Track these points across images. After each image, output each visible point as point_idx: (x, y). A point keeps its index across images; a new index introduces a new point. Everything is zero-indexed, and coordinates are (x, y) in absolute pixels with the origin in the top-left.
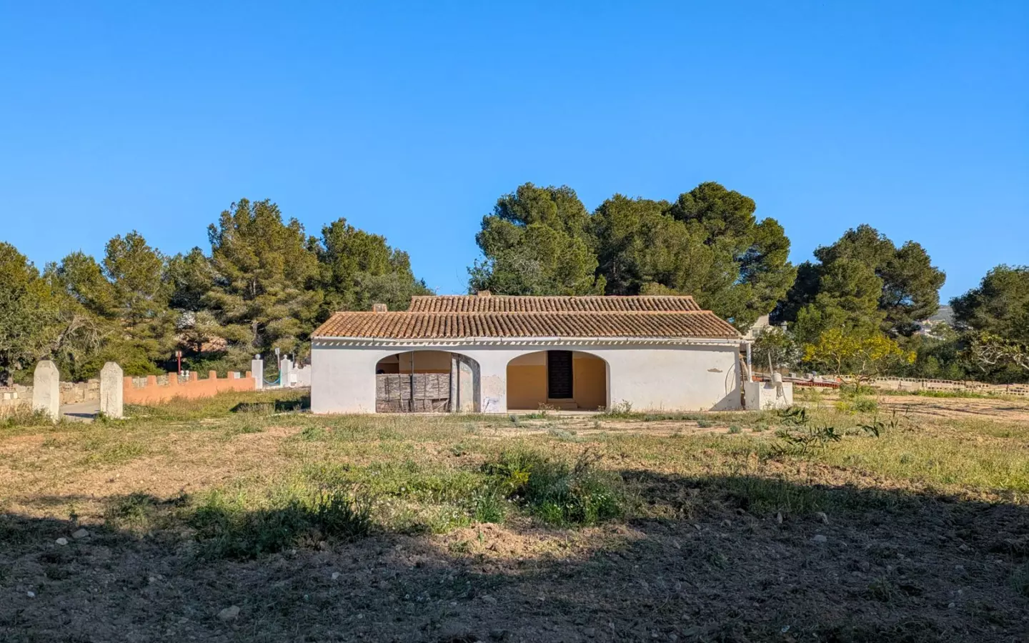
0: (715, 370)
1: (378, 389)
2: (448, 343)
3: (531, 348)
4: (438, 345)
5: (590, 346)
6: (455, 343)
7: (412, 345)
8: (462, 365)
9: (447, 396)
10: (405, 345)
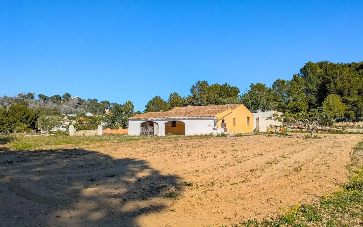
0: (209, 125)
1: (141, 130)
2: (153, 119)
3: (168, 120)
4: (151, 120)
5: (181, 119)
6: (154, 119)
7: (146, 120)
8: (156, 124)
9: (153, 132)
10: (145, 120)
